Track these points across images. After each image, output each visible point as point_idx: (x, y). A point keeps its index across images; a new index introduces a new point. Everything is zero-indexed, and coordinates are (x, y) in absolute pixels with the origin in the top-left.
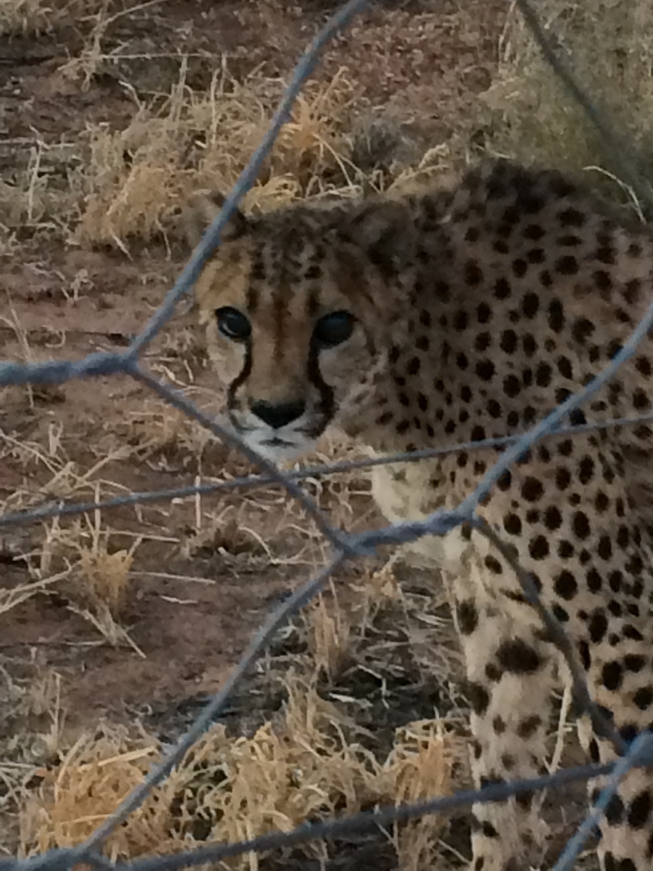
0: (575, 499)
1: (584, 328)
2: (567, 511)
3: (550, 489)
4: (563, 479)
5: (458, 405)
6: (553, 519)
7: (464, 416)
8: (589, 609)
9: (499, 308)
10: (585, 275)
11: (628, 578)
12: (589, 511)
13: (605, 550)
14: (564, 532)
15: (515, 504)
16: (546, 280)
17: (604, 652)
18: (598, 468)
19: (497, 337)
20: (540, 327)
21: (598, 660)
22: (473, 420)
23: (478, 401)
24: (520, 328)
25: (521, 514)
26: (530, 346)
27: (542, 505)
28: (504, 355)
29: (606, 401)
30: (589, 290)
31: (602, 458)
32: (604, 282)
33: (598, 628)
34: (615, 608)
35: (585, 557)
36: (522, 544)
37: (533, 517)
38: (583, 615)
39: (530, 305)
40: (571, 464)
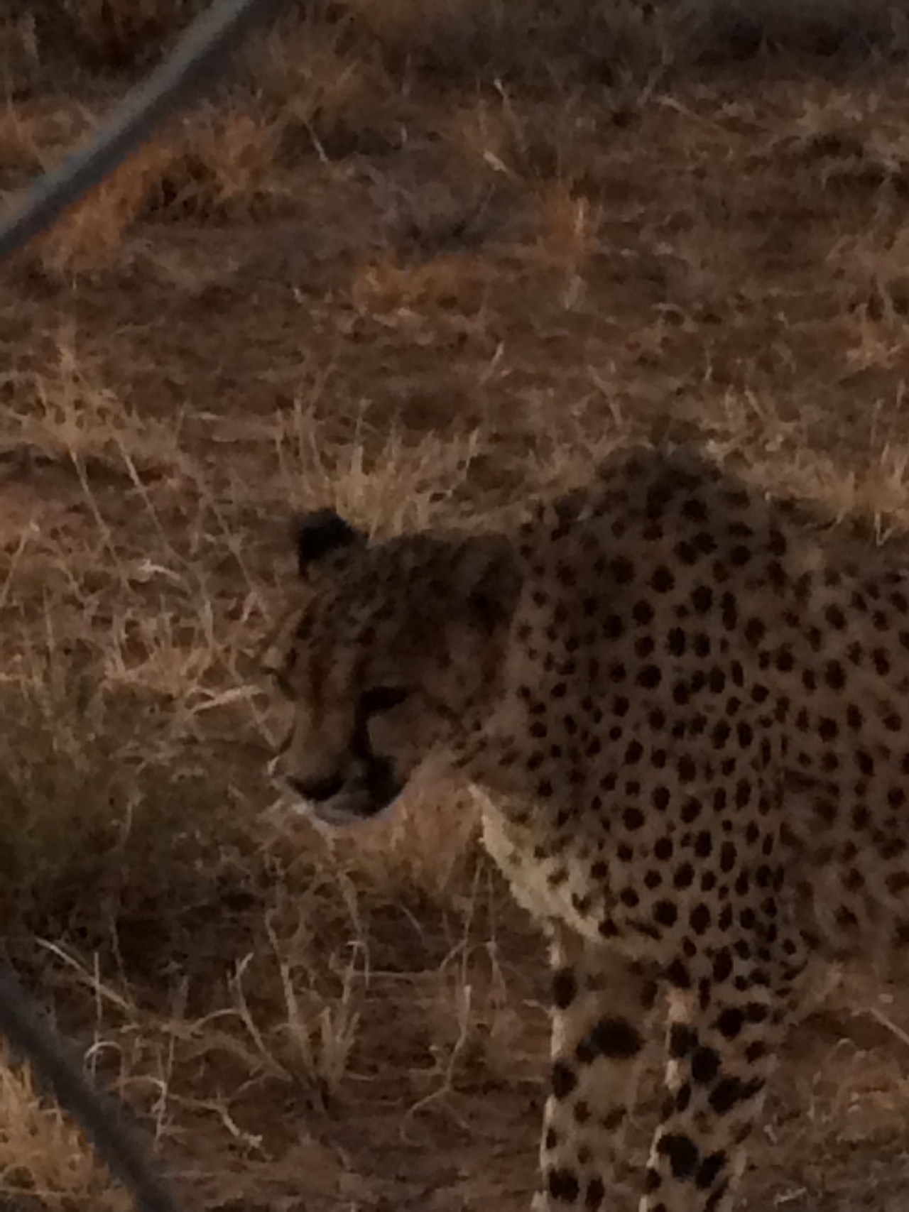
0: (727, 826)
1: (755, 629)
2: (719, 839)
3: (707, 810)
4: (720, 803)
5: (609, 720)
6: (703, 845)
7: (616, 733)
8: (717, 946)
9: (663, 604)
10: (757, 565)
11: (762, 917)
12: (739, 840)
13: (742, 886)
14: (712, 862)
15: (671, 827)
16: (720, 572)
17: (726, 994)
18: (755, 794)
19: (661, 640)
20: (713, 626)
21: (719, 1004)
22: (628, 735)
23: (636, 713)
24: (691, 626)
25: (676, 836)
26: (703, 646)
27: (696, 827)
28: (672, 659)
29: (772, 716)
30: (761, 583)
31: (761, 782)
32: (777, 575)
33: (722, 967)
34: (742, 948)
35: (724, 891)
36: (667, 871)
37: (685, 842)
38: (709, 952)
39: (702, 599)
40: (730, 786)
